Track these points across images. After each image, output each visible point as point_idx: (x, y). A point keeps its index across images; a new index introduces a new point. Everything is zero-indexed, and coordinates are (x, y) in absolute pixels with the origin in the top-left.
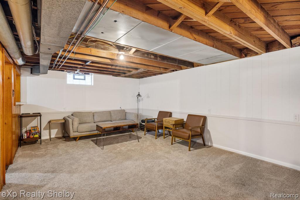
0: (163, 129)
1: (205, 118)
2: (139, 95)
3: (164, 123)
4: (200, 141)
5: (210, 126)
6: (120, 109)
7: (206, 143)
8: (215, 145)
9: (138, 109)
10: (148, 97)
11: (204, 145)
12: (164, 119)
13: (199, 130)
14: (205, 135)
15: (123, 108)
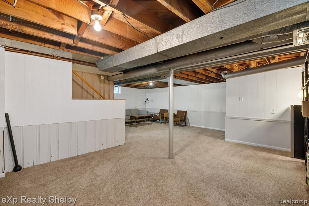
0: (164, 119)
1: (186, 112)
2: (147, 100)
3: (165, 115)
4: (184, 124)
5: (189, 116)
6: (135, 108)
7: (187, 125)
8: (191, 125)
9: (145, 109)
10: (152, 101)
11: (186, 125)
12: (165, 113)
13: (183, 118)
14: (187, 121)
15: (136, 108)
